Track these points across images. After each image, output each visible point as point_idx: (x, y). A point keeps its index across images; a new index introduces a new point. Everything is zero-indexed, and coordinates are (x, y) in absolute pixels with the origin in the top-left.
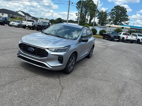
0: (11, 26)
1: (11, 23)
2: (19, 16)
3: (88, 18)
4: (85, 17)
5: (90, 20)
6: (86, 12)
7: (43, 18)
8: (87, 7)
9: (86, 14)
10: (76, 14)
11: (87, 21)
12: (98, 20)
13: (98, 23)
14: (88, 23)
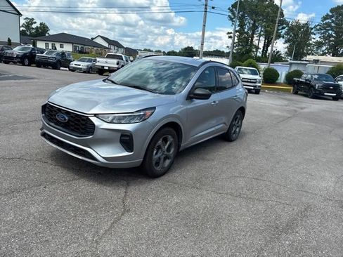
0: (73, 70)
1: (73, 64)
2: (95, 49)
3: (259, 42)
4: (252, 40)
5: (264, 47)
6: (254, 28)
7: (151, 49)
8: (257, 14)
9: (253, 33)
10: (228, 33)
11: (257, 51)
12: (287, 45)
13: (286, 53)
14: (259, 55)
